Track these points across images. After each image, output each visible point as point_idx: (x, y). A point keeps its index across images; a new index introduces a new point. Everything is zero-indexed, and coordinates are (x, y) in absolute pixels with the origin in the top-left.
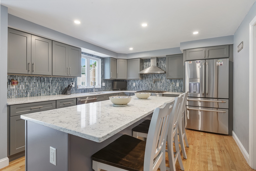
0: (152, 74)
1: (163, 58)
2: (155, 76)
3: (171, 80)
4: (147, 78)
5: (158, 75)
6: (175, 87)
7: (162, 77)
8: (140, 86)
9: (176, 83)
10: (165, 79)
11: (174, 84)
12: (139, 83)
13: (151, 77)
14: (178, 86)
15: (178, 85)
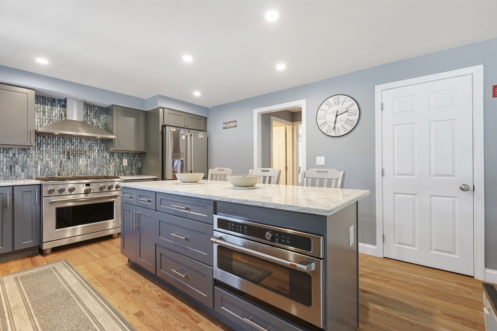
0: (63, 138)
1: (94, 106)
2: (71, 141)
3: (112, 154)
4: (48, 145)
5: (81, 142)
6: (120, 167)
7: (90, 148)
8: (17, 166)
9: (122, 159)
10: (99, 151)
11: (117, 160)
12: (12, 158)
13: (59, 145)
14: (127, 165)
15: (125, 162)
